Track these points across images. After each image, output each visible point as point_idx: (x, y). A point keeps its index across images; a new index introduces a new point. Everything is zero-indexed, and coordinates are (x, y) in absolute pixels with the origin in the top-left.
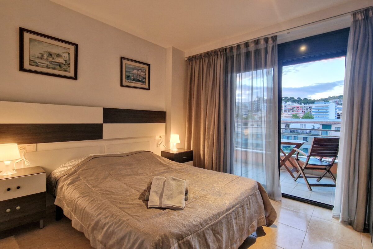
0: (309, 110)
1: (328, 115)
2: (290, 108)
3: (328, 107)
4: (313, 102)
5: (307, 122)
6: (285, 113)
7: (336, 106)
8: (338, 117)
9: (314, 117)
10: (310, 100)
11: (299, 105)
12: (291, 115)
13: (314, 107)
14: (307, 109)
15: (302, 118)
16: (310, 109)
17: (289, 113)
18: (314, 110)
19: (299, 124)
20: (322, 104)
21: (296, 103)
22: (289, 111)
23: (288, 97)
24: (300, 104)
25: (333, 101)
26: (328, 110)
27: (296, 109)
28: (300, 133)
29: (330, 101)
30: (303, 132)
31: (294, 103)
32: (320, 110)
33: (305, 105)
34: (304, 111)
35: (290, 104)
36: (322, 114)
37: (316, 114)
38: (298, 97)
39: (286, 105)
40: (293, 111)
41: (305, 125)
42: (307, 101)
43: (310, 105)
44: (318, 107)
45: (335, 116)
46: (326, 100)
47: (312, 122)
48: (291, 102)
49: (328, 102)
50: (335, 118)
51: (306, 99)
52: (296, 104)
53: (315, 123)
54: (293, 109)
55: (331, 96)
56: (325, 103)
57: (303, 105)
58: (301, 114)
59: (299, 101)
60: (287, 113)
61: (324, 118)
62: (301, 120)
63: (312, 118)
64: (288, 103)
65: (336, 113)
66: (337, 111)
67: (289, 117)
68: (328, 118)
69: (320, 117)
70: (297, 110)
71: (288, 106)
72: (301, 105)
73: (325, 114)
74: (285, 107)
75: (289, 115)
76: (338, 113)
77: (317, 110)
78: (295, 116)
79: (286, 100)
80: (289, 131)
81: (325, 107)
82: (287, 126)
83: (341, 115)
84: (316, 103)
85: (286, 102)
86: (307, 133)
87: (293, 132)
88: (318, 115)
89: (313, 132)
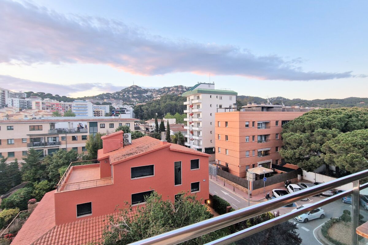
0: (69, 107)
1: (87, 112)
2: (48, 104)
3: (87, 106)
4: (72, 100)
5: (74, 120)
6: (44, 111)
7: (93, 105)
9: (76, 115)
10: (69, 98)
11: (58, 102)
12: (52, 113)
13: (75, 105)
14: (67, 107)
15: (65, 116)
16: (71, 107)
17: (49, 111)
18: (75, 108)
19: (67, 123)
20: (81, 103)
21: (55, 100)
22: (47, 109)
23: (45, 93)
24: (60, 101)
25: (89, 100)
26: (87, 109)
27: (55, 106)
28: (68, 132)
29: (86, 100)
30: (71, 131)
31: (52, 100)
32: (80, 108)
33: (65, 103)
34: (65, 109)
35: (48, 101)
36: (82, 112)
37: (77, 111)
38: (56, 94)
39: (43, 101)
40: (52, 109)
41: (72, 124)
42: (65, 99)
43: (70, 103)
44: (78, 105)
45: (93, 114)
46: (84, 99)
47: (80, 120)
48: (49, 99)
49: (85, 101)
50: (93, 116)
51: (64, 97)
52: (55, 102)
53: (83, 120)
54: (52, 106)
55: (86, 97)
57: (62, 102)
58: (61, 112)
59: (58, 98)
60: (46, 110)
61: (84, 116)
63: (73, 115)
64: (45, 99)
67: (50, 115)
68: (87, 116)
69: (80, 115)
70: (57, 107)
71: (45, 103)
72: (60, 103)
73: (84, 112)
74: (43, 103)
75: (48, 112)
76: (94, 111)
77: (78, 109)
78: (57, 114)
79: (43, 96)
80: (56, 132)
81: (84, 106)
82: (53, 125)
83: (96, 112)
84: (76, 101)
85: (43, 99)
86: (75, 132)
87: (60, 131)
88: (78, 113)
89: (81, 130)
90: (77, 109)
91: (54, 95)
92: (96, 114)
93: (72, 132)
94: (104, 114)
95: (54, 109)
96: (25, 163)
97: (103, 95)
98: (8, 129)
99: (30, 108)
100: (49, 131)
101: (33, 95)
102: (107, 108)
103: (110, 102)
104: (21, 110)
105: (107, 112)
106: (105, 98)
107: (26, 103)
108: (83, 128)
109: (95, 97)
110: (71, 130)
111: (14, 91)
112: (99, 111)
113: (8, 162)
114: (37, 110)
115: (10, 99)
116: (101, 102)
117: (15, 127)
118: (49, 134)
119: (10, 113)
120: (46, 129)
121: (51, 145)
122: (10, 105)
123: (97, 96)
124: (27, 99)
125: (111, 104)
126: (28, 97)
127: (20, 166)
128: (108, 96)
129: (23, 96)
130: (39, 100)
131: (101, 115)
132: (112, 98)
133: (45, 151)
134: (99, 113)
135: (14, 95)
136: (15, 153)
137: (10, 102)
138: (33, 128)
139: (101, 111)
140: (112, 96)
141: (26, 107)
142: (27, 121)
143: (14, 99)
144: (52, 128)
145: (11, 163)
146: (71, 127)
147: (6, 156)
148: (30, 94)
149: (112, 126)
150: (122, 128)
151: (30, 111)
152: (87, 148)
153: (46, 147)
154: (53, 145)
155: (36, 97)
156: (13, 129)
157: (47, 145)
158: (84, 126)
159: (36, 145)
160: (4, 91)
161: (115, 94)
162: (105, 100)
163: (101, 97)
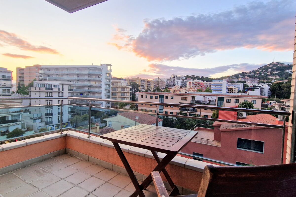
0: (209, 86)
1: (222, 90)
2: (196, 84)
3: (222, 84)
4: (211, 80)
5: (207, 95)
6: (193, 88)
7: (227, 84)
8: (228, 91)
9: (213, 91)
10: (210, 78)
11: (202, 82)
12: (197, 90)
13: (213, 84)
14: (208, 85)
15: (205, 92)
16: (210, 85)
18: (212, 86)
19: (202, 97)
20: (218, 82)
21: (201, 80)
22: (195, 87)
23: (195, 76)
24: (204, 81)
25: (225, 80)
26: (222, 86)
27: (200, 85)
28: (202, 103)
29: (223, 80)
31: (199, 80)
32: (216, 86)
33: (207, 82)
34: (206, 87)
35: (196, 81)
36: (218, 89)
37: (214, 89)
38: (202, 76)
39: (193, 82)
40: (198, 87)
41: (206, 97)
42: (208, 80)
43: (210, 82)
44: (215, 84)
45: (226, 91)
46: (220, 79)
47: (211, 95)
48: (197, 79)
49: (222, 80)
50: (226, 92)
51: (207, 78)
52: (200, 82)
53: (213, 95)
54: (198, 85)
55: (224, 77)
56: (220, 81)
57: (205, 82)
58: (203, 89)
59: (203, 79)
61: (219, 92)
62: (203, 93)
63: (211, 92)
65: (227, 89)
66: (227, 87)
67: (195, 91)
68: (222, 92)
69: (216, 91)
70: (201, 86)
72: (204, 82)
73: (219, 89)
74: (193, 83)
75: (195, 89)
76: (228, 89)
78: (199, 91)
79: (193, 78)
80: (195, 102)
81: (220, 84)
82: (193, 98)
83: (230, 90)
84: (214, 81)
85: (193, 80)
86: (207, 104)
87: (198, 102)
88: (215, 90)
89: (211, 103)
90: (214, 87)
91: (200, 77)
92: (230, 91)
93: (205, 104)
94: (237, 91)
95: (199, 87)
96: (177, 119)
97: (239, 74)
98: (171, 98)
99: (186, 86)
100: (191, 101)
101: (188, 78)
102: (240, 86)
103: (244, 80)
104: (181, 87)
105: (240, 90)
106: (240, 77)
107: (184, 83)
108: (213, 101)
109: (231, 77)
110: (204, 102)
111: (179, 76)
112: (233, 89)
113: (169, 117)
114: (189, 88)
115: (177, 81)
116: (236, 81)
117: (175, 97)
118: (191, 103)
119: (175, 89)
120: (189, 100)
121: (191, 111)
122: (176, 84)
123: (233, 76)
124: (185, 81)
125: (245, 82)
126: (185, 79)
127: (175, 121)
128: (243, 75)
129: (183, 79)
130: (191, 81)
131: (235, 92)
132: (247, 77)
133: (188, 114)
134: (233, 91)
135: (178, 78)
136: (173, 113)
137: (177, 83)
138: (183, 99)
139: (235, 89)
140: (248, 75)
141: (184, 85)
142: (180, 94)
143: (178, 81)
144: (193, 99)
145: (171, 118)
146: (205, 100)
147: (169, 114)
148: (187, 77)
149: (237, 101)
150: (244, 104)
151: (185, 88)
152: (213, 117)
153: (188, 112)
154: (192, 111)
155: (190, 79)
156: (173, 99)
157: (189, 111)
158: (214, 100)
159: (183, 110)
160: (174, 76)
161: (251, 73)
162: (240, 79)
163: (237, 76)
